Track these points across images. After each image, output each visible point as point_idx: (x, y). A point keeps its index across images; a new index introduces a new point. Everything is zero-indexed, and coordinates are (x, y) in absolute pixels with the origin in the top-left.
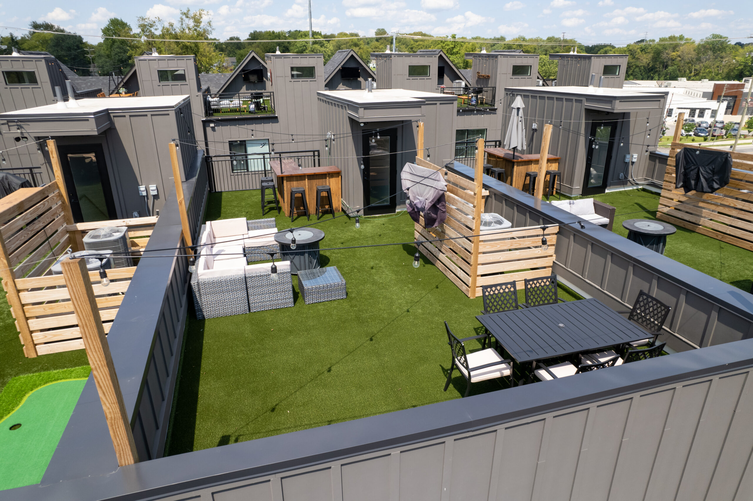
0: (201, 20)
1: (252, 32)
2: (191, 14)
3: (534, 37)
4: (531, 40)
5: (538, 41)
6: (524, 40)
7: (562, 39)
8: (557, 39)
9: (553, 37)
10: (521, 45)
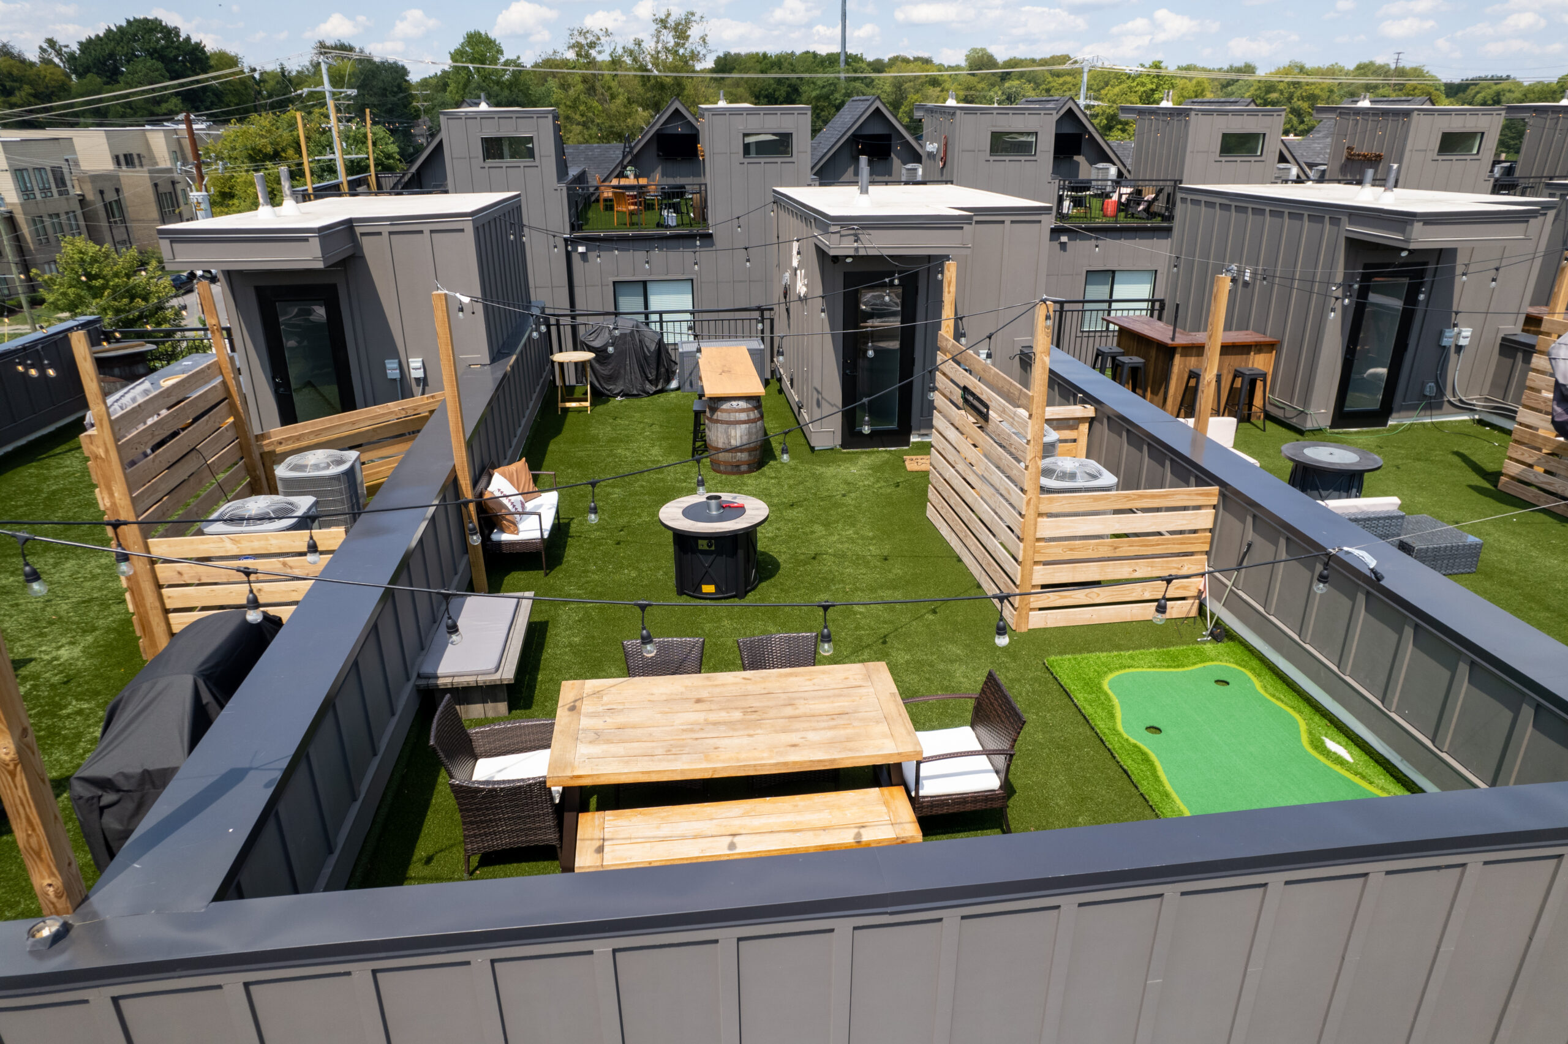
0: (689, 33)
1: (721, 55)
2: (671, 22)
3: (1324, 63)
4: (1318, 72)
5: (1333, 74)
6: (1302, 70)
7: (1393, 66)
8: (1381, 67)
9: (1372, 63)
10: (1298, 83)
